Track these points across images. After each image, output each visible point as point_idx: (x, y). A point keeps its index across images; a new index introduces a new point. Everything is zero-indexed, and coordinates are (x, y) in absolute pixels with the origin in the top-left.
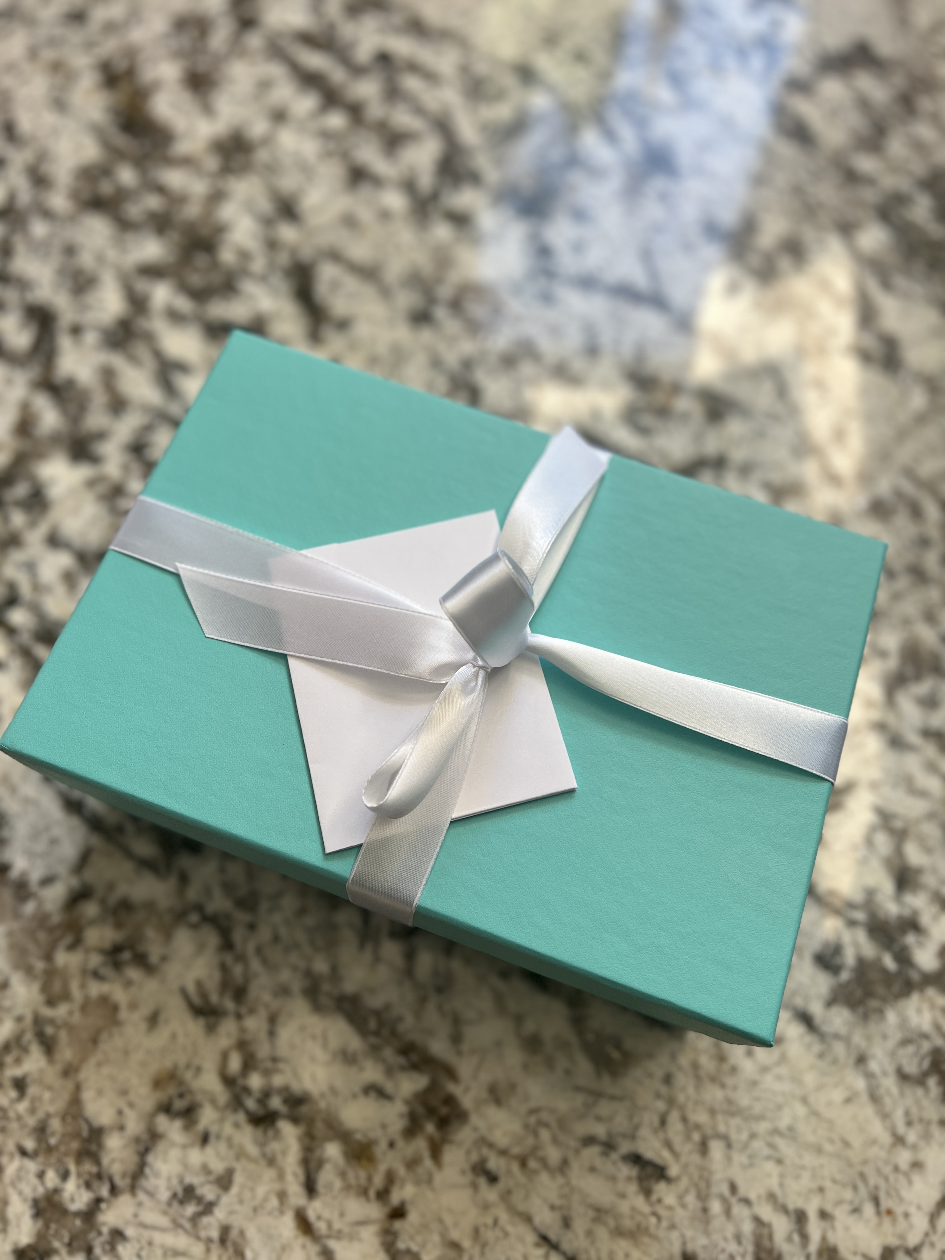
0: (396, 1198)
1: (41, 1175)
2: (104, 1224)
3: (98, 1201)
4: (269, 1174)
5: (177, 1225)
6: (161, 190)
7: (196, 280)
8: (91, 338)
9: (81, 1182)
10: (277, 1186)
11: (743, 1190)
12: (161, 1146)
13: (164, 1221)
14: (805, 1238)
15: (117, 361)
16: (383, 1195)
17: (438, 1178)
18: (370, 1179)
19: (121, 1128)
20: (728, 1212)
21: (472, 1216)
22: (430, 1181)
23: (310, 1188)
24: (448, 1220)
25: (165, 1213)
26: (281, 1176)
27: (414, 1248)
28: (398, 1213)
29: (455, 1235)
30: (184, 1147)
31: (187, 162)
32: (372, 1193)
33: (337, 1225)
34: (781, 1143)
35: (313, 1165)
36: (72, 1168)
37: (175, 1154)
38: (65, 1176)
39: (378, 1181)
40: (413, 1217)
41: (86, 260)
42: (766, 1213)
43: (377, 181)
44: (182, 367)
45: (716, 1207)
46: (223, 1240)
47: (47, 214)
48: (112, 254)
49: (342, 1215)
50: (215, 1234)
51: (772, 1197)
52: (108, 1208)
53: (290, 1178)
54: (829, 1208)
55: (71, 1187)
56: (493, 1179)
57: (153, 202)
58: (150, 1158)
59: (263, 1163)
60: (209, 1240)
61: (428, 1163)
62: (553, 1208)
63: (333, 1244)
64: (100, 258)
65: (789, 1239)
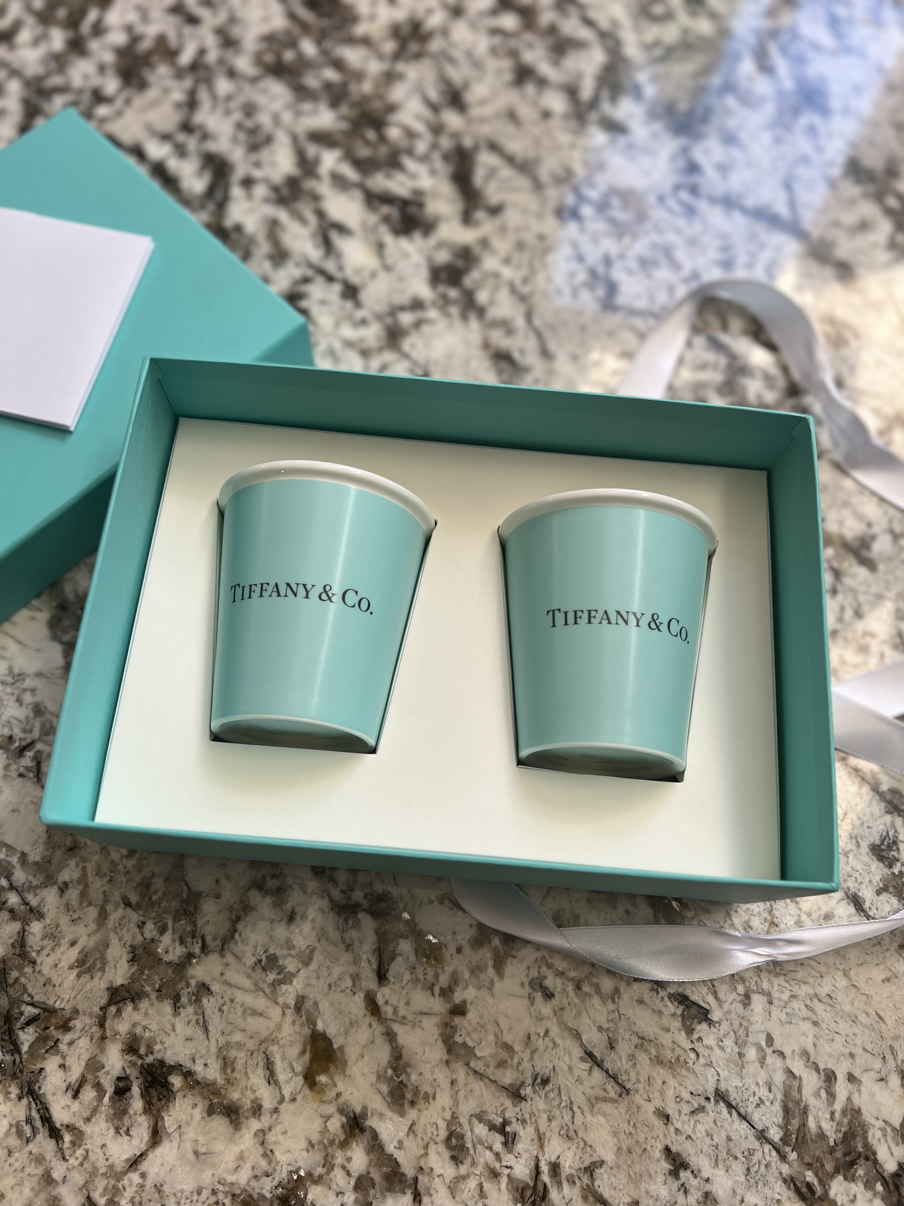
0: (458, 997)
1: (141, 926)
2: (193, 977)
3: (190, 956)
4: (346, 957)
5: (258, 988)
6: (339, 65)
7: (363, 152)
8: (260, 191)
9: (177, 936)
10: (352, 969)
11: (778, 1044)
12: (251, 917)
13: (247, 983)
14: (831, 1096)
15: (283, 216)
16: (446, 993)
17: (499, 986)
18: (436, 977)
19: (218, 896)
20: (762, 1061)
21: (526, 1024)
22: (491, 987)
23: (382, 976)
24: (504, 1024)
25: (249, 977)
26: (356, 961)
27: (470, 1044)
28: (459, 1010)
29: (508, 1038)
30: (272, 921)
31: (366, 41)
32: (437, 991)
33: (402, 1012)
34: (820, 1008)
35: (386, 956)
36: (170, 924)
37: (263, 925)
38: (163, 930)
39: (444, 980)
40: (472, 1015)
41: (264, 119)
42: (798, 1067)
43: (542, 83)
44: (342, 229)
45: (752, 1054)
46: (298, 1008)
47: (232, 74)
48: (287, 117)
49: (408, 1004)
50: (292, 1001)
51: (805, 1054)
52: (197, 963)
53: (364, 963)
54: (857, 1073)
55: (166, 939)
56: (549, 995)
57: (331, 75)
58: (240, 926)
59: (342, 947)
60: (285, 1006)
61: (491, 971)
62: (600, 1029)
63: (396, 1028)
64: (276, 118)
65: (817, 1095)
